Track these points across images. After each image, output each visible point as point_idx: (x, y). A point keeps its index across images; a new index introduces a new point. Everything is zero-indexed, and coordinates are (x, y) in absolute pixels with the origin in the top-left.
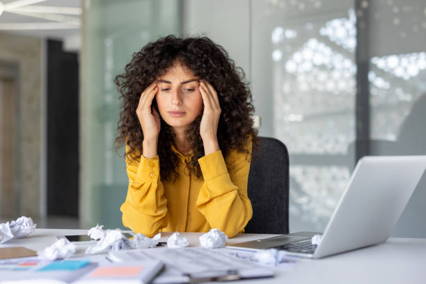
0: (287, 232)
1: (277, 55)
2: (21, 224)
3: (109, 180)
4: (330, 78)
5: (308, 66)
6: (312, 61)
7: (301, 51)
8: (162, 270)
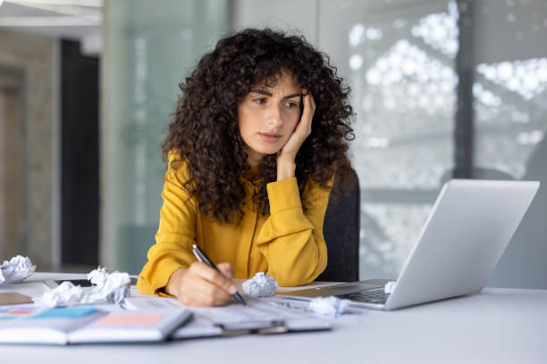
0: (357, 279)
1: (356, 62)
2: (16, 265)
3: (140, 219)
4: (423, 91)
5: (395, 76)
6: (400, 69)
7: (387, 56)
8: (189, 320)
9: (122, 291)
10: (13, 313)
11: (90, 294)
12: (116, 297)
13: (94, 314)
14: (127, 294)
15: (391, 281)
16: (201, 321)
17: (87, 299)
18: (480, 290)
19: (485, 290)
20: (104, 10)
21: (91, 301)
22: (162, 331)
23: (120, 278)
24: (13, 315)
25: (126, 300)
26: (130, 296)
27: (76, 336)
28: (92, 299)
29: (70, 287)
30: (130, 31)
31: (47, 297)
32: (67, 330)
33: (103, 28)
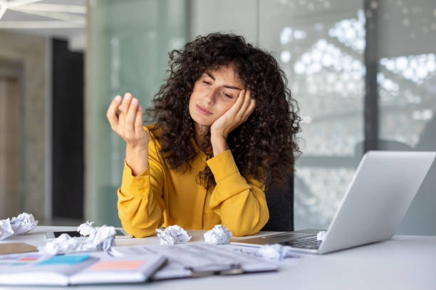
0: (292, 229)
2: (22, 221)
4: (339, 79)
5: (316, 68)
6: (321, 62)
7: (310, 52)
8: (164, 264)
9: (110, 241)
10: (23, 259)
11: (84, 244)
12: (104, 246)
13: (88, 260)
14: (113, 244)
15: (322, 230)
16: (174, 265)
17: (81, 248)
18: (391, 237)
19: (395, 236)
20: (88, 16)
21: (84, 249)
22: (144, 274)
23: (107, 231)
24: (23, 262)
25: (112, 248)
26: (115, 245)
27: (76, 279)
28: (85, 248)
29: (68, 239)
30: (108, 32)
31: (50, 247)
32: (68, 274)
33: (88, 30)
